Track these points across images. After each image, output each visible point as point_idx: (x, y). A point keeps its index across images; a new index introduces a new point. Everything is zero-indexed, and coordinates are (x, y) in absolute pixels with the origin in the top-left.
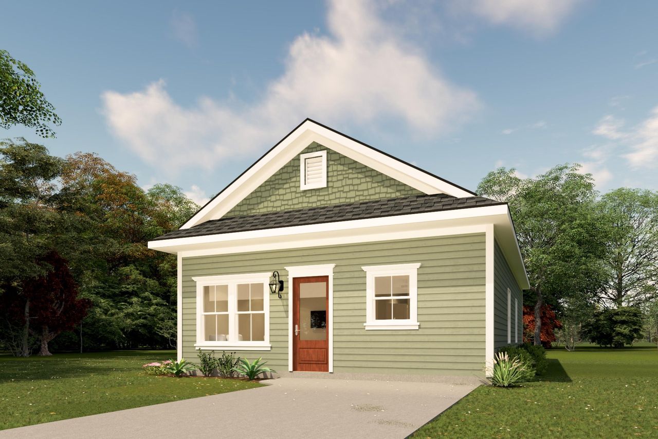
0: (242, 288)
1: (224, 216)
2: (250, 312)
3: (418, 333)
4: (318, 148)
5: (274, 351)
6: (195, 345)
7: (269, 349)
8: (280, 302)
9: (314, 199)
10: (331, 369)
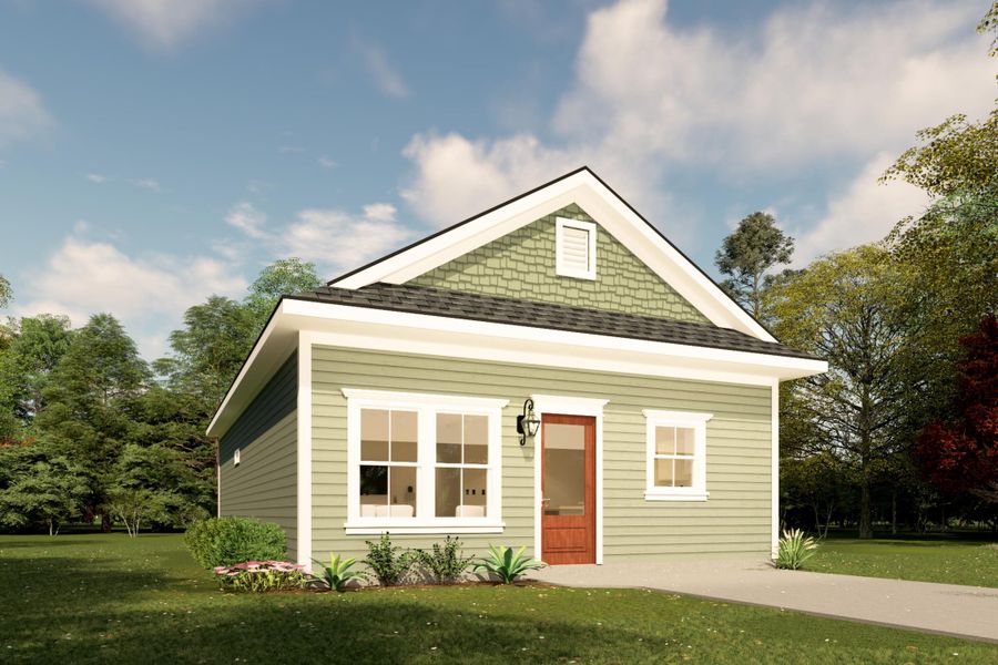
0: (445, 422)
1: (410, 282)
2: (462, 466)
3: (705, 505)
4: (580, 217)
5: (509, 533)
6: (345, 525)
7: (501, 530)
8: (519, 452)
9: (573, 293)
10: (599, 559)
